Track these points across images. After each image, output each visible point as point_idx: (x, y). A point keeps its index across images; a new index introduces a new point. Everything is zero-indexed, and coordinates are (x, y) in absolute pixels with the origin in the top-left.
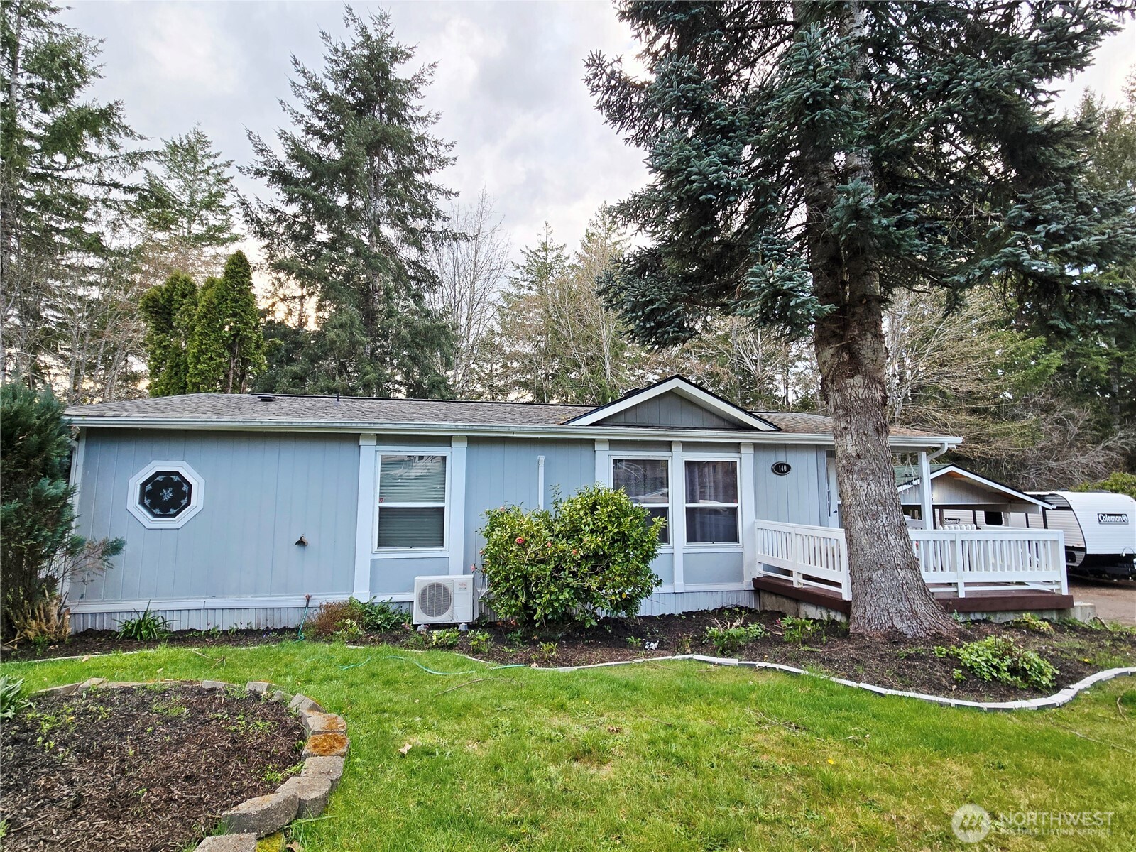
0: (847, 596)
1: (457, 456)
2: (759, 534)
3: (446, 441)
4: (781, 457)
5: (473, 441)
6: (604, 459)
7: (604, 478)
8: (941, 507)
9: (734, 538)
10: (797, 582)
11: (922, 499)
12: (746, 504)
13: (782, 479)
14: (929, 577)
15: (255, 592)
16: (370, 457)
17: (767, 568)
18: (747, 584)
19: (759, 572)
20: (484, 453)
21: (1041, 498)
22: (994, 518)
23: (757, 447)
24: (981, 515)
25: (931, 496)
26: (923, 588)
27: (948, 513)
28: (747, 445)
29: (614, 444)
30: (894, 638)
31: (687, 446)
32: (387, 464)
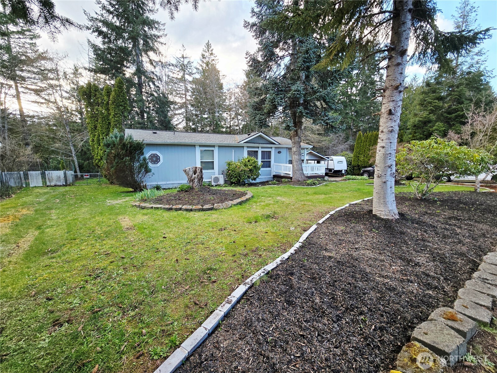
0: (291, 176)
1: (216, 150)
2: (275, 166)
3: (214, 146)
4: (280, 150)
5: (219, 146)
6: (246, 151)
7: (246, 155)
8: (308, 160)
9: (270, 167)
10: (282, 175)
11: (304, 158)
12: (272, 160)
13: (279, 154)
14: (305, 172)
15: (176, 180)
16: (198, 150)
17: (276, 173)
18: (272, 176)
19: (274, 174)
20: (221, 149)
21: (328, 158)
22: (318, 162)
23: (275, 148)
24: (316, 162)
25: (306, 157)
26: (304, 174)
27: (309, 161)
28: (273, 147)
29: (248, 147)
30: (299, 181)
31: (262, 147)
32: (201, 151)
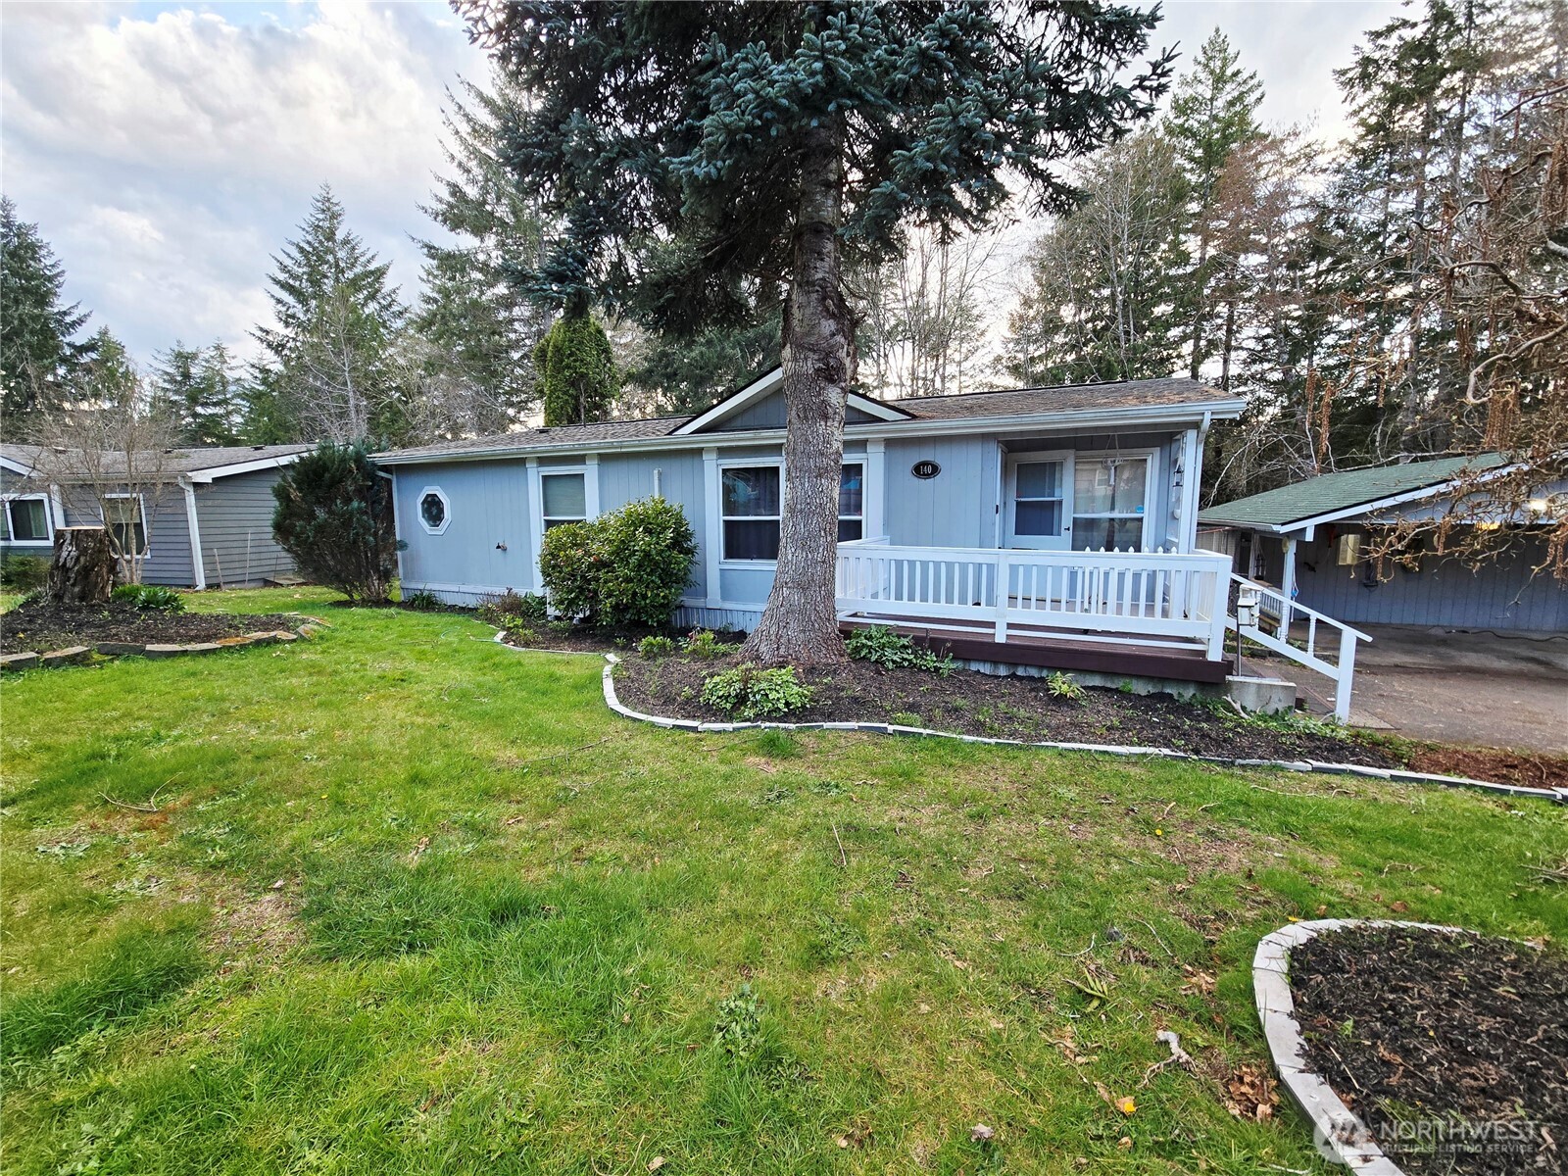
1: (590, 471)
3: (580, 459)
4: (926, 455)
5: (604, 458)
6: (713, 469)
7: (711, 490)
12: (873, 515)
13: (926, 483)
15: (483, 582)
16: (534, 475)
20: (610, 469)
23: (890, 443)
28: (876, 441)
29: (723, 452)
32: (546, 481)
